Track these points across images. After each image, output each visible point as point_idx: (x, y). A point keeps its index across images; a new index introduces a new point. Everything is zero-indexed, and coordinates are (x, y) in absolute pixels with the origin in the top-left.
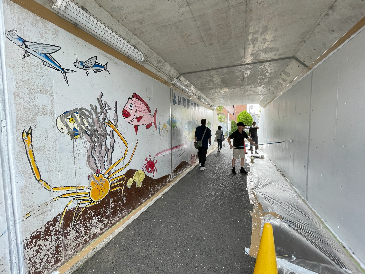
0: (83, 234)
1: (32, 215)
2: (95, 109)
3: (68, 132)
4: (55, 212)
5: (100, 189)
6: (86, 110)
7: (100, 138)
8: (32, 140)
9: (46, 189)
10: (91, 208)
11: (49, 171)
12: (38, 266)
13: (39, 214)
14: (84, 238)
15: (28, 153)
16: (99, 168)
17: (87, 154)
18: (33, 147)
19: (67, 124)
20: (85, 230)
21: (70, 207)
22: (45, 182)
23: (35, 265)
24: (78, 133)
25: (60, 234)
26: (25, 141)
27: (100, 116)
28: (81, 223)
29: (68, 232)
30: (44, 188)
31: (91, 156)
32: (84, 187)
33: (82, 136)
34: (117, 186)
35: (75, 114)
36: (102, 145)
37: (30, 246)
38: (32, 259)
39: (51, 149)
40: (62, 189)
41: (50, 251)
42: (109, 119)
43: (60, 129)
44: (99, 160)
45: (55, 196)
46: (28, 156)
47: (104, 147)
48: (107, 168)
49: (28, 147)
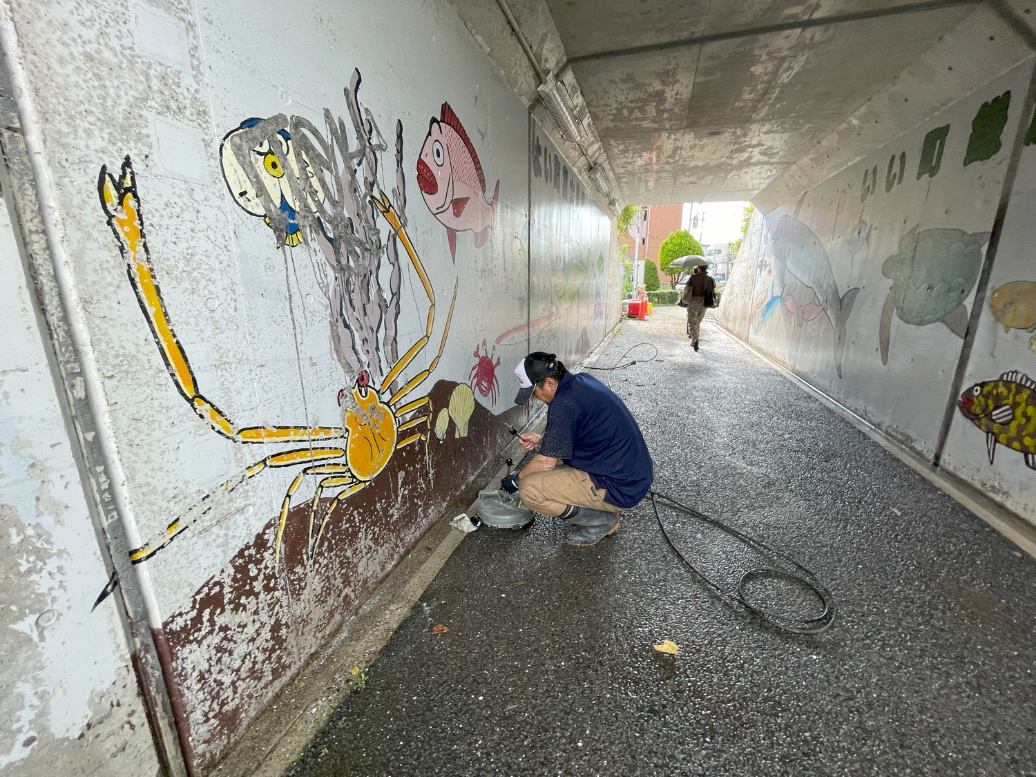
0: (338, 582)
1: (187, 527)
2: (340, 135)
3: (263, 212)
4: (255, 515)
5: (371, 440)
6: (315, 132)
7: (361, 256)
8: (142, 224)
9: (219, 432)
10: (352, 500)
11: (221, 365)
12: (229, 692)
13: (209, 523)
14: (343, 594)
15: (137, 279)
16: (366, 368)
17: (329, 310)
18: (153, 256)
19: (257, 176)
20: (343, 571)
21: (297, 500)
22: (212, 406)
23: (218, 692)
24: (296, 222)
25: (279, 588)
26: (114, 221)
27: (357, 167)
28: (330, 549)
29: (300, 580)
30: (213, 428)
31: (340, 320)
32: (328, 433)
33: (309, 238)
34: (411, 432)
35: (280, 137)
36: (368, 284)
37: (196, 635)
38: (206, 676)
39: (216, 275)
40: (270, 435)
41: (258, 642)
42: (382, 187)
43: (236, 195)
44: (365, 340)
45: (250, 462)
46: (137, 293)
47: (373, 291)
48: (386, 371)
49: (132, 253)
